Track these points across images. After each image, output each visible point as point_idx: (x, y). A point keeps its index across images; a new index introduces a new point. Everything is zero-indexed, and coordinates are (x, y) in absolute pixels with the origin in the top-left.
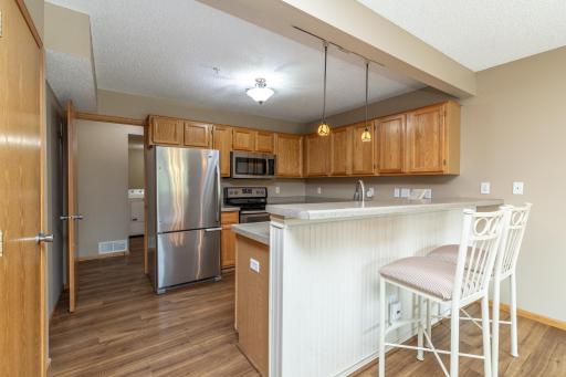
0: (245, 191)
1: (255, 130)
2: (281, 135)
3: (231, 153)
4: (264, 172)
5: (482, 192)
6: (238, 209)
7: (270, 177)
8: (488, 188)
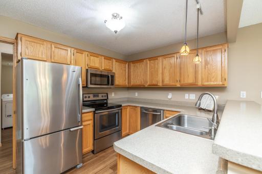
0: (94, 96)
1: (102, 56)
2: (117, 60)
3: (87, 70)
4: (108, 84)
5: (241, 97)
6: (93, 109)
7: (112, 86)
8: (245, 95)
